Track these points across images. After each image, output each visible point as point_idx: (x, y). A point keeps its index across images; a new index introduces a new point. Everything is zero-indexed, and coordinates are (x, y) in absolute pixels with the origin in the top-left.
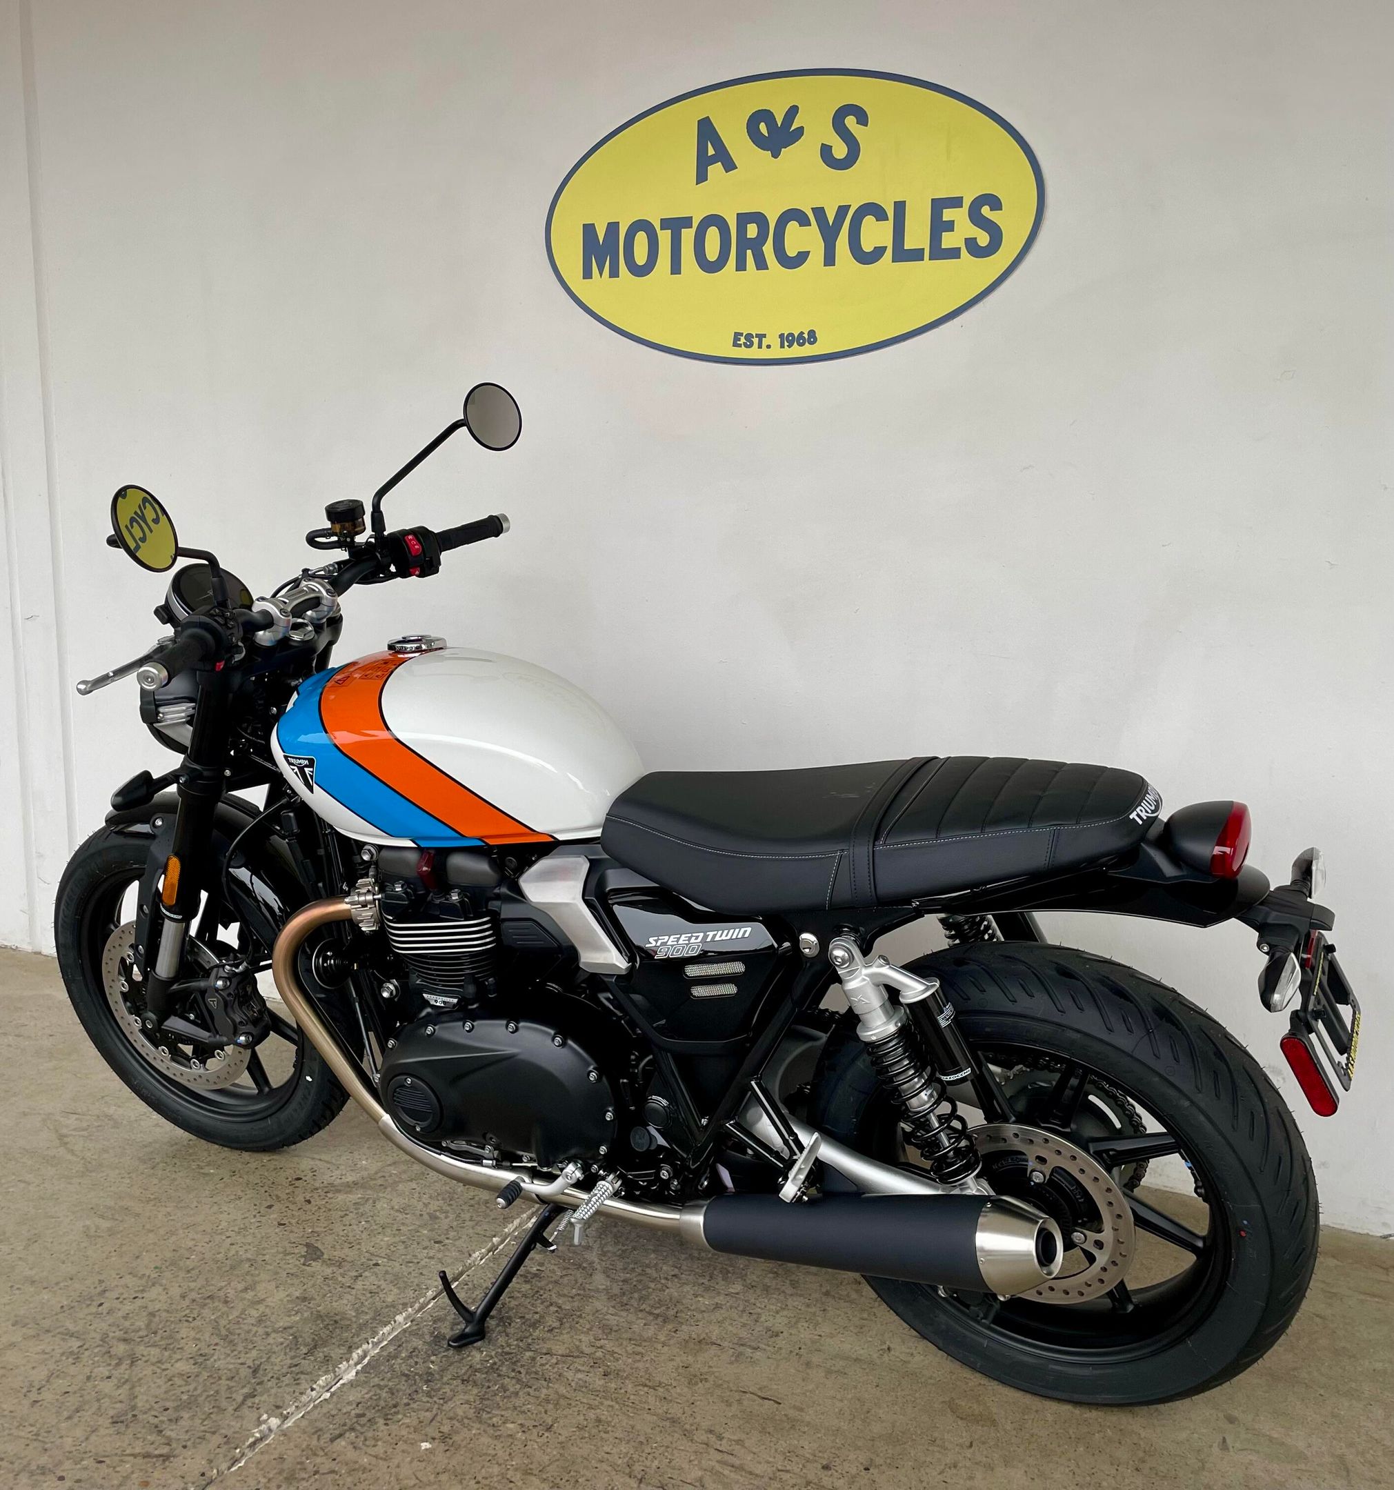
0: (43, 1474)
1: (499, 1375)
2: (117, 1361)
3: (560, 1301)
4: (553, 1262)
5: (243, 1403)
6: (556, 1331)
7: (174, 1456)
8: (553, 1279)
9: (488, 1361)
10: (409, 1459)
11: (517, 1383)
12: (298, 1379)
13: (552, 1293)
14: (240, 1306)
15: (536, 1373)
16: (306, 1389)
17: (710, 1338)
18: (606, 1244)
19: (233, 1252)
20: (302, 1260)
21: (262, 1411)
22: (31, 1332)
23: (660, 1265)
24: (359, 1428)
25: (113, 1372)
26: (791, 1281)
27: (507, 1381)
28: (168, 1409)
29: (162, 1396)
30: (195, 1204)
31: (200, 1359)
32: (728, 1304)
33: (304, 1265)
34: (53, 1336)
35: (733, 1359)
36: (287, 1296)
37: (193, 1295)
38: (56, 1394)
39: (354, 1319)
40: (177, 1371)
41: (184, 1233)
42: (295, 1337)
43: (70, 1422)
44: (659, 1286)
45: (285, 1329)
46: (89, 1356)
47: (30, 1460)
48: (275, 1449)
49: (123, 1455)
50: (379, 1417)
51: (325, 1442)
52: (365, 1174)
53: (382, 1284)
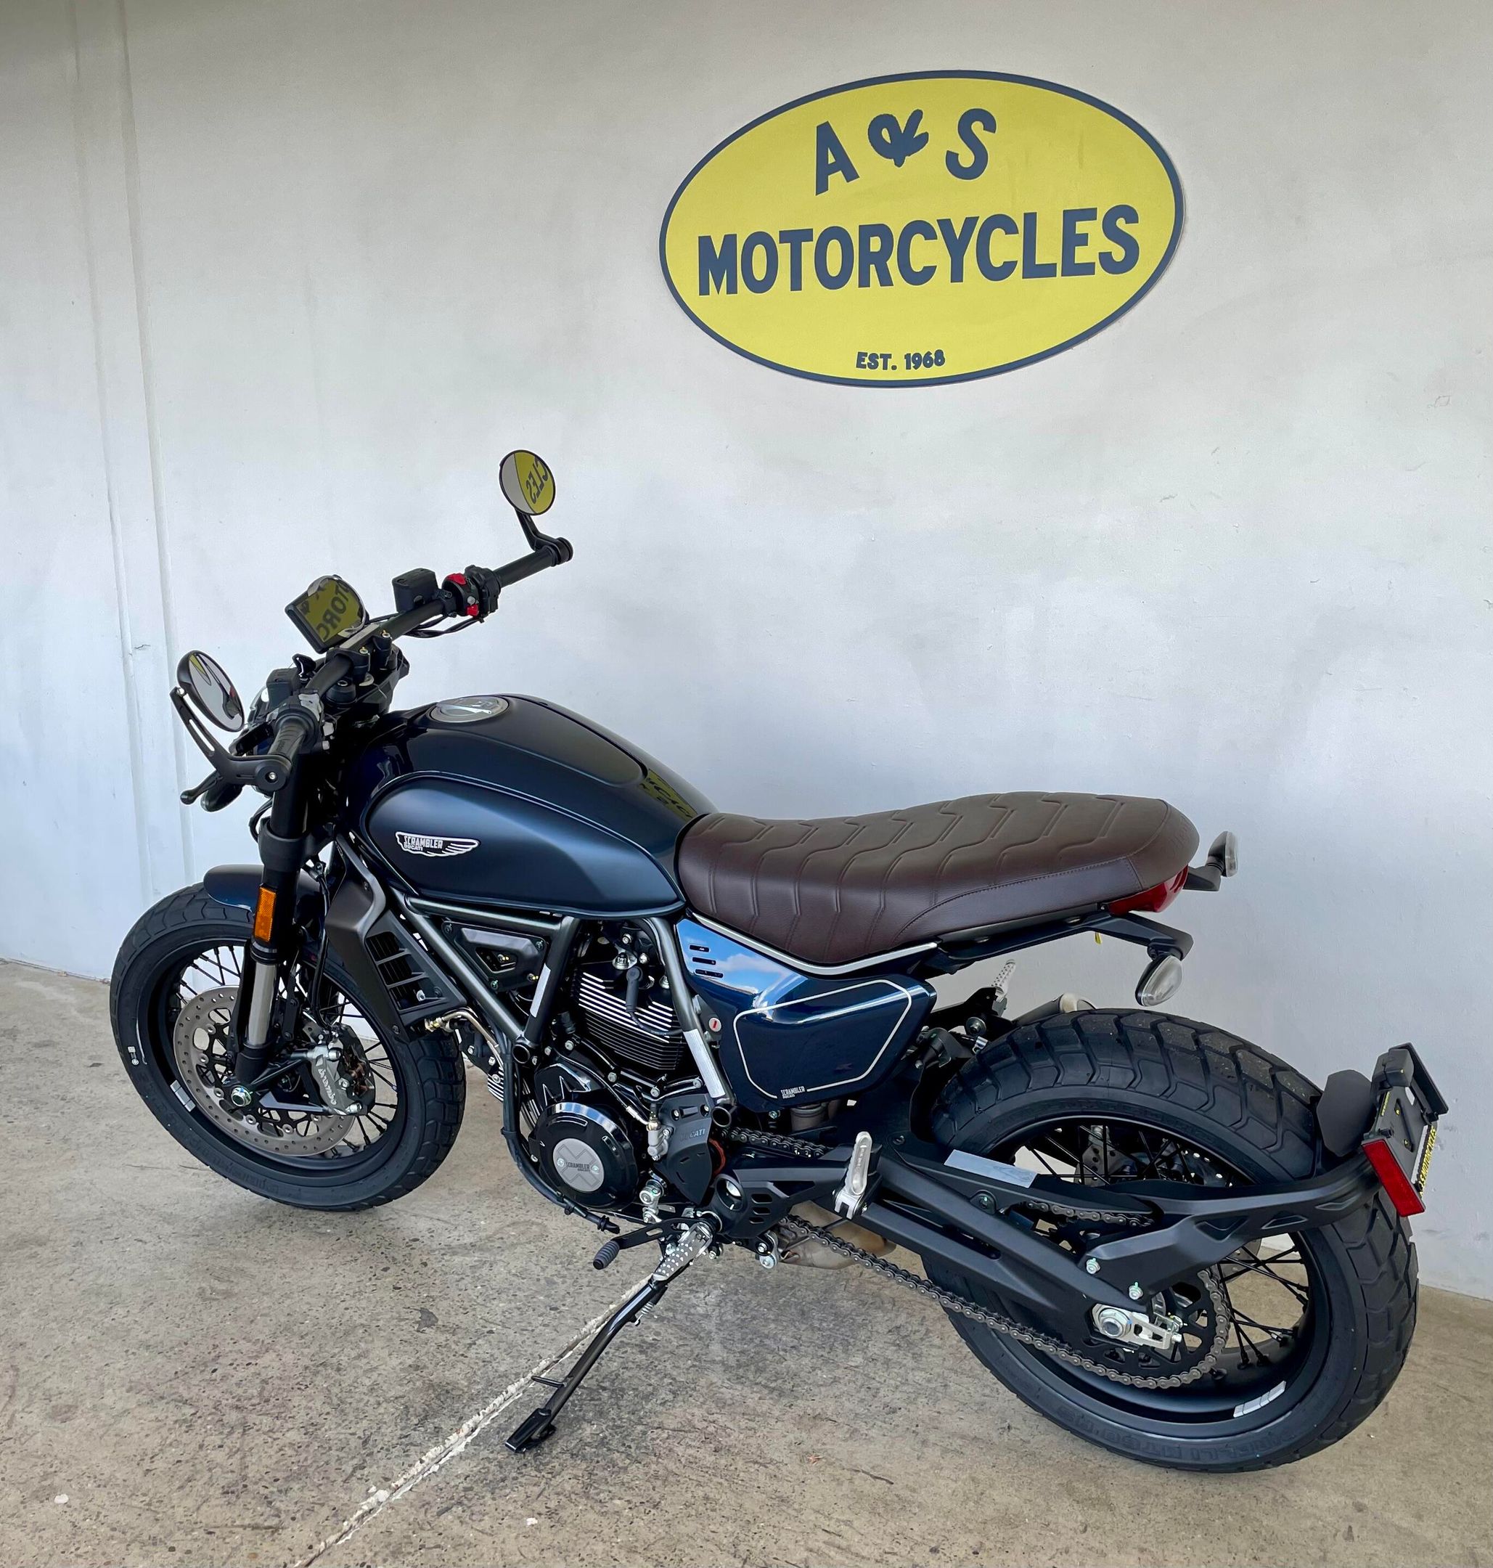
0: (154, 1544)
1: (609, 1450)
2: (229, 1430)
3: (675, 1373)
4: (670, 1331)
5: (352, 1475)
6: (669, 1404)
7: (282, 1528)
8: (669, 1350)
9: (598, 1434)
10: (515, 1534)
11: (628, 1456)
12: (407, 1451)
13: (667, 1363)
14: (353, 1373)
15: (645, 1447)
16: (415, 1461)
17: (826, 1413)
18: (725, 1313)
19: (347, 1317)
20: (416, 1326)
21: (371, 1482)
22: (145, 1399)
23: (780, 1336)
24: (466, 1502)
25: (225, 1440)
26: (914, 1354)
27: (616, 1455)
28: (277, 1480)
29: (272, 1466)
30: (311, 1265)
31: (311, 1429)
32: (847, 1378)
33: (418, 1331)
34: (167, 1403)
35: (848, 1436)
36: (401, 1363)
37: (307, 1362)
38: (169, 1463)
39: (466, 1389)
40: (288, 1441)
41: (299, 1296)
42: (406, 1407)
43: (181, 1492)
44: (777, 1358)
45: (396, 1398)
46: (201, 1424)
47: (142, 1530)
48: (383, 1522)
49: (233, 1526)
50: (486, 1491)
51: (432, 1516)
52: (483, 1234)
53: (496, 1352)
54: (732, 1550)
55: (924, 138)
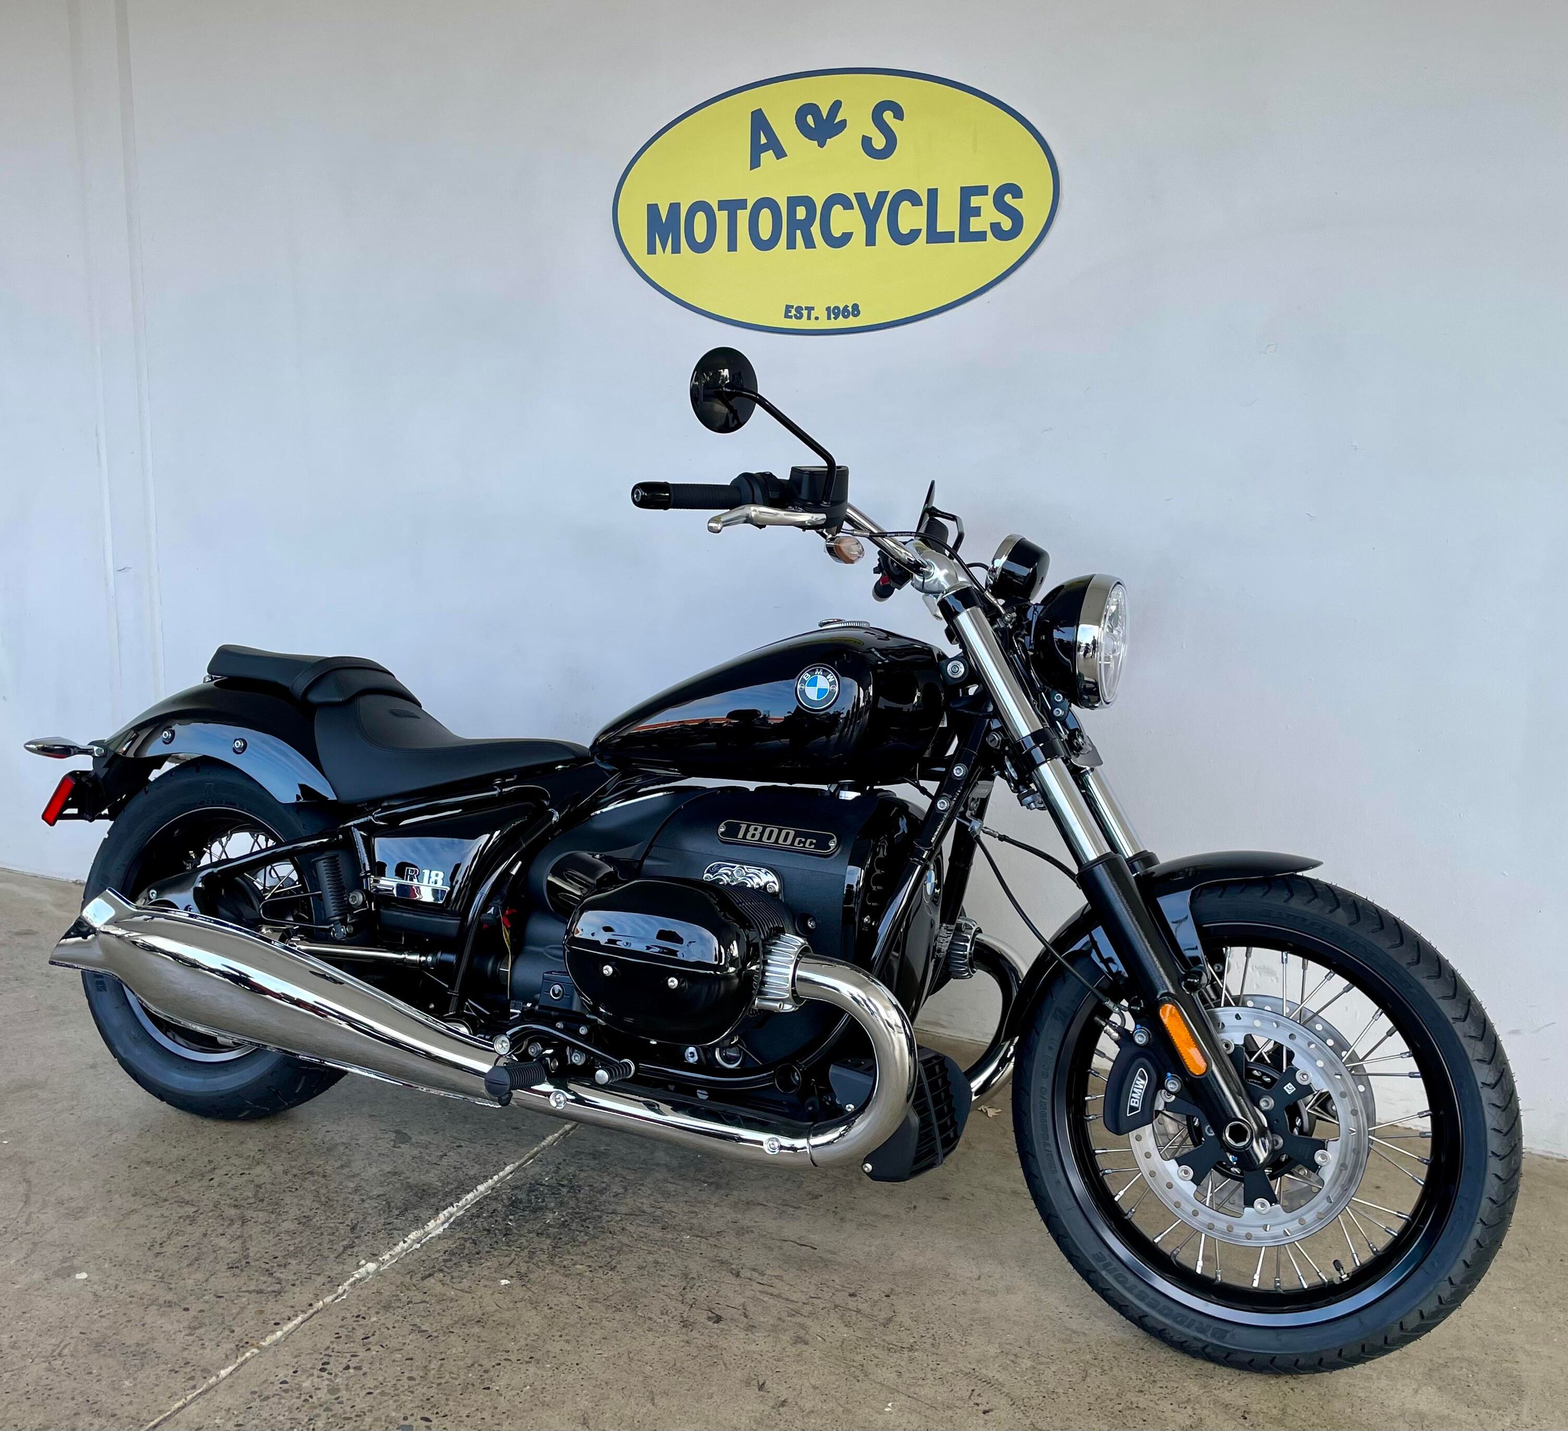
0: (171, 1306)
1: (570, 1229)
2: (230, 1222)
3: (624, 1173)
5: (343, 1252)
6: (621, 1195)
7: (284, 1292)
9: (560, 1219)
10: (490, 1292)
11: (586, 1234)
12: (391, 1234)
14: (338, 1179)
15: (603, 1227)
16: (399, 1241)
17: (757, 1200)
20: (392, 1143)
21: (360, 1257)
22: (150, 1201)
24: (446, 1269)
25: (226, 1230)
27: (576, 1233)
28: (276, 1258)
29: (271, 1247)
31: (305, 1221)
33: (394, 1147)
34: (171, 1204)
35: (777, 1215)
36: (380, 1171)
37: (295, 1171)
38: (177, 1247)
39: (440, 1188)
40: (283, 1229)
42: (388, 1202)
43: (191, 1269)
45: (379, 1196)
46: (204, 1219)
47: (158, 1297)
48: (373, 1285)
49: (239, 1291)
50: (464, 1261)
51: (417, 1280)
53: (466, 1162)
54: (680, 1298)
55: (843, 123)
